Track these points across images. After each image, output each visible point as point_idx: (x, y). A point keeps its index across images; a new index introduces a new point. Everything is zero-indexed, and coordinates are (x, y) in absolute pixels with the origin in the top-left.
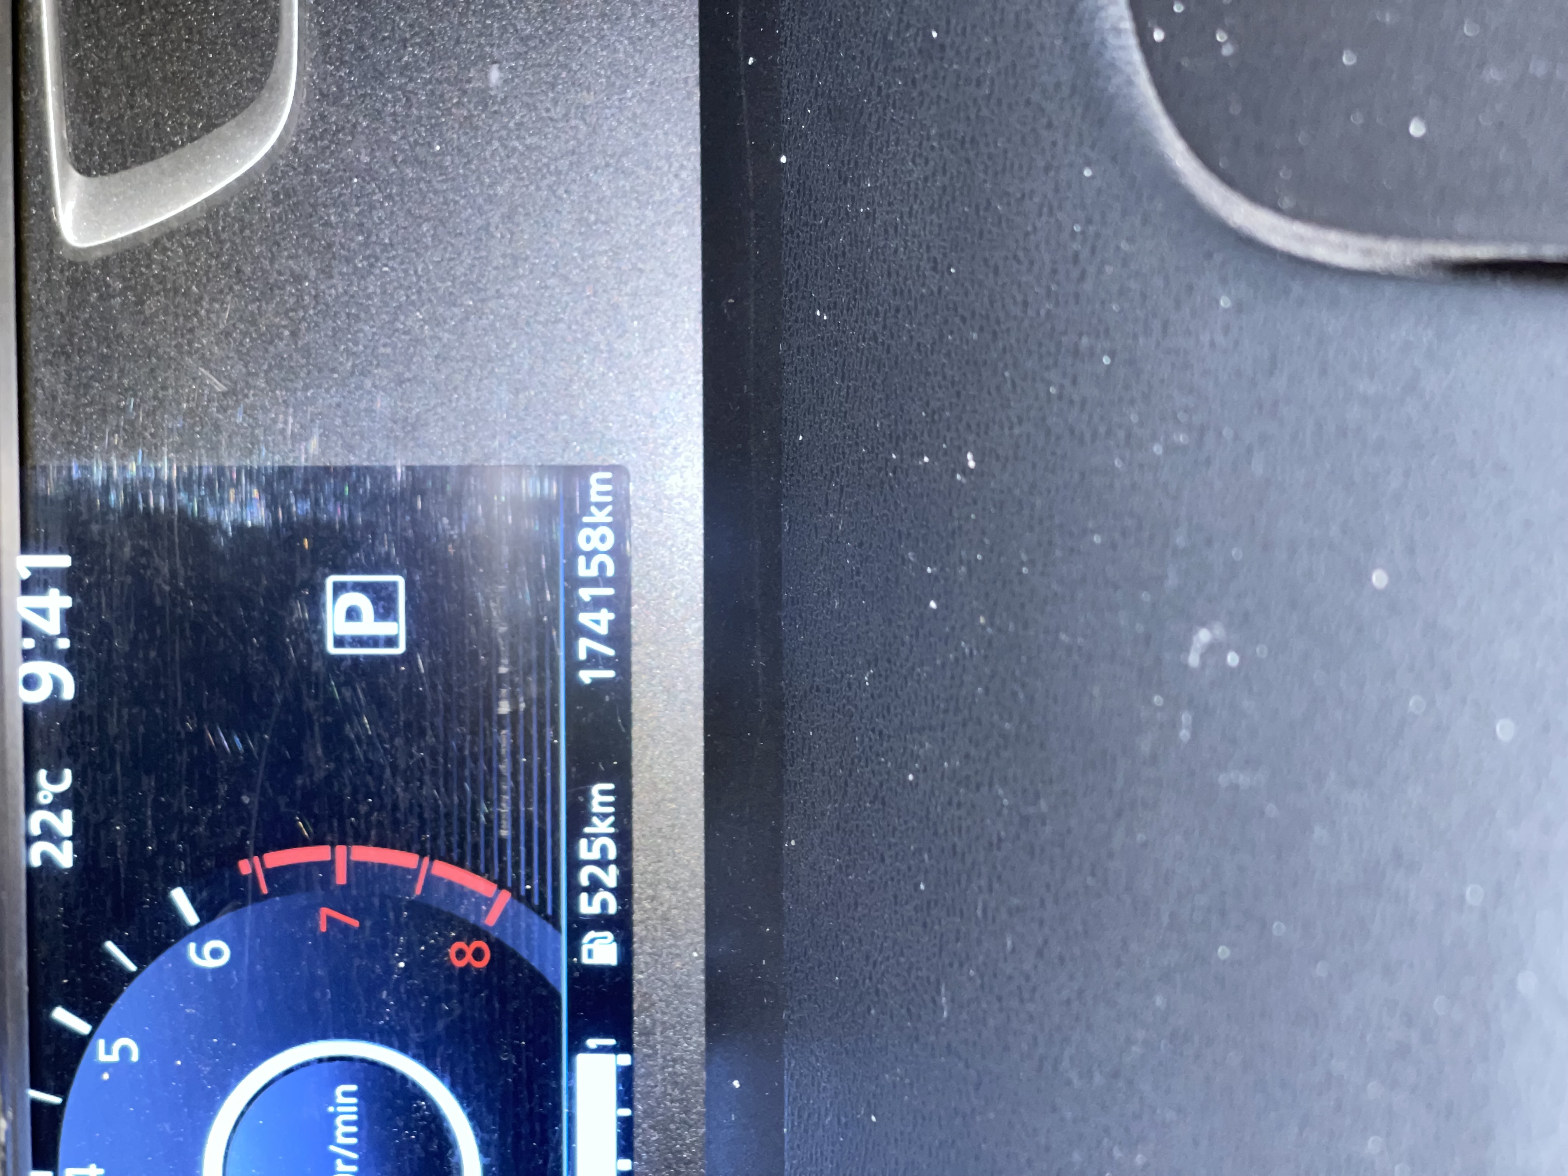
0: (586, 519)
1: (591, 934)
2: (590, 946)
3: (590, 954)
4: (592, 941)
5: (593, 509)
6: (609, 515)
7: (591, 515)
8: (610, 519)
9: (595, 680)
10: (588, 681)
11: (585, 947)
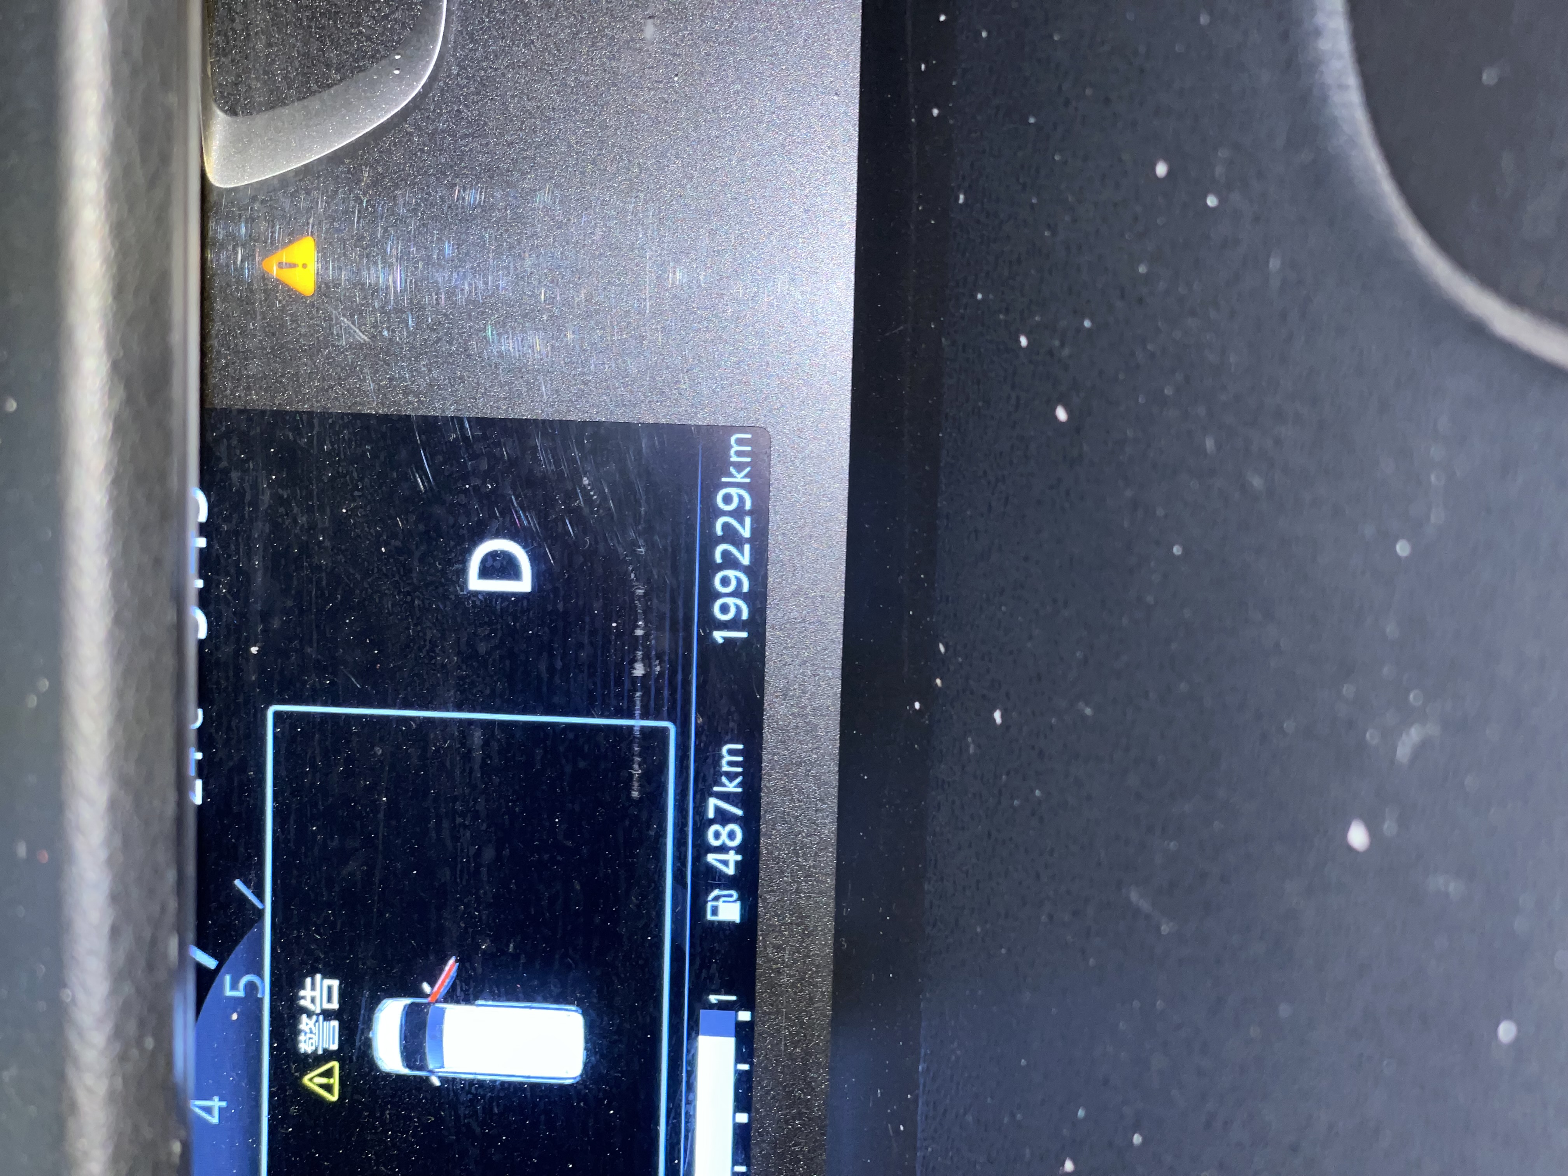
0: (724, 480)
1: (716, 892)
2: (715, 903)
3: (715, 911)
4: (717, 898)
5: (732, 470)
6: (746, 476)
7: (731, 475)
8: (748, 480)
9: (727, 640)
10: (721, 641)
11: (709, 905)
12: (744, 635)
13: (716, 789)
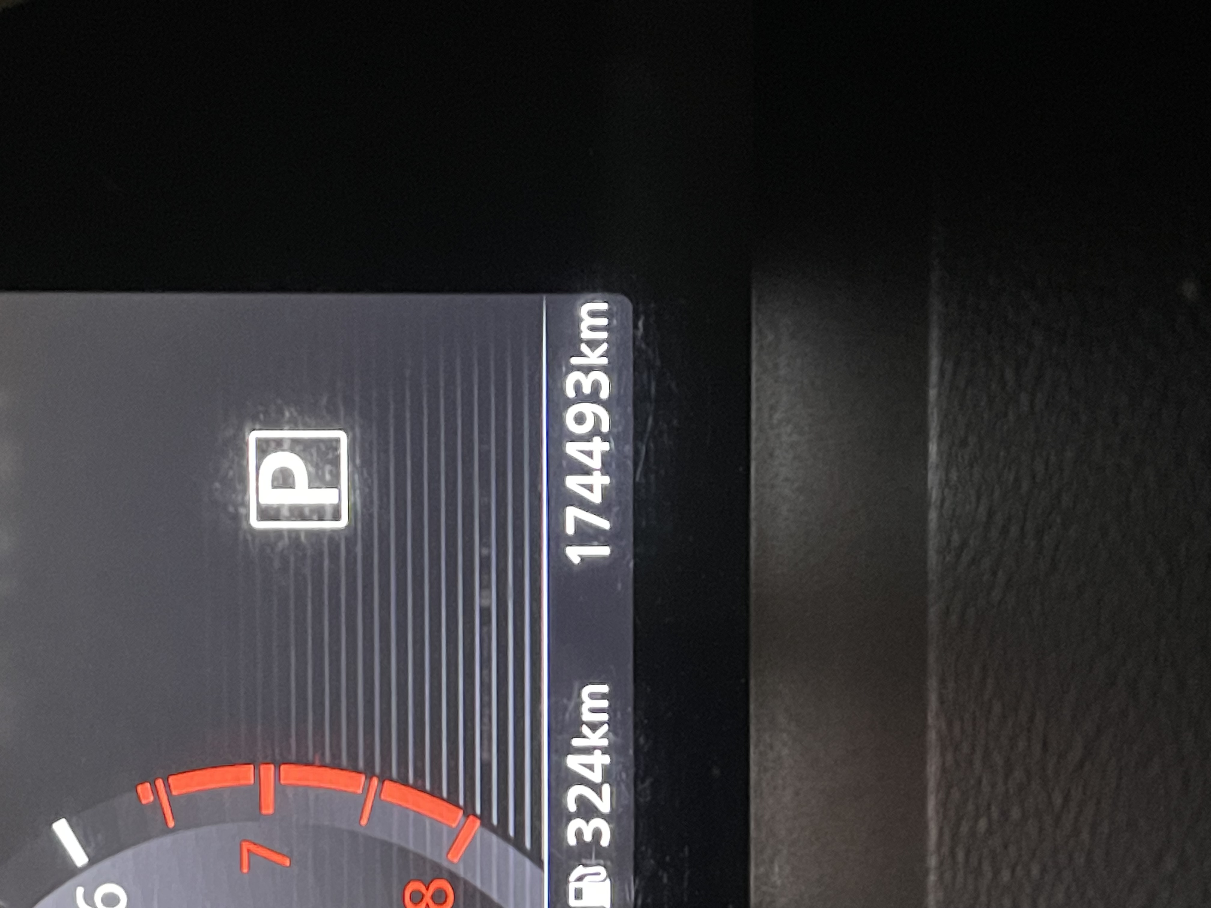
1: (580, 870)
2: (579, 885)
3: (579, 894)
4: (580, 879)
5: (584, 348)
7: (581, 354)
8: (605, 361)
9: (583, 559)
10: (576, 560)
11: (572, 886)
12: (605, 551)
13: (576, 742)
